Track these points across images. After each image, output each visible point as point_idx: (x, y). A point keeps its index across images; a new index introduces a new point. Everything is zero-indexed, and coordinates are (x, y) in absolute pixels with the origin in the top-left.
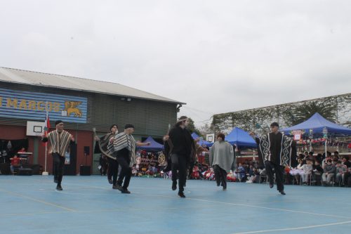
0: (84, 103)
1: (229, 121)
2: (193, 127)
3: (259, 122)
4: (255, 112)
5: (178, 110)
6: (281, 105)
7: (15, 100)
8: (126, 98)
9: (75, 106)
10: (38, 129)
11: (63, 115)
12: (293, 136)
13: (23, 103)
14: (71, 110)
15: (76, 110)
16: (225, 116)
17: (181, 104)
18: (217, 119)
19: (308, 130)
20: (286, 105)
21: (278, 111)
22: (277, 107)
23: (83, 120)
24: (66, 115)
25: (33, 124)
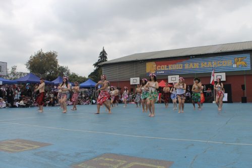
7: (205, 63)
9: (241, 61)
11: (234, 66)
13: (209, 64)
14: (239, 63)
15: (243, 63)
23: (249, 68)
24: (236, 66)
25: (216, 74)
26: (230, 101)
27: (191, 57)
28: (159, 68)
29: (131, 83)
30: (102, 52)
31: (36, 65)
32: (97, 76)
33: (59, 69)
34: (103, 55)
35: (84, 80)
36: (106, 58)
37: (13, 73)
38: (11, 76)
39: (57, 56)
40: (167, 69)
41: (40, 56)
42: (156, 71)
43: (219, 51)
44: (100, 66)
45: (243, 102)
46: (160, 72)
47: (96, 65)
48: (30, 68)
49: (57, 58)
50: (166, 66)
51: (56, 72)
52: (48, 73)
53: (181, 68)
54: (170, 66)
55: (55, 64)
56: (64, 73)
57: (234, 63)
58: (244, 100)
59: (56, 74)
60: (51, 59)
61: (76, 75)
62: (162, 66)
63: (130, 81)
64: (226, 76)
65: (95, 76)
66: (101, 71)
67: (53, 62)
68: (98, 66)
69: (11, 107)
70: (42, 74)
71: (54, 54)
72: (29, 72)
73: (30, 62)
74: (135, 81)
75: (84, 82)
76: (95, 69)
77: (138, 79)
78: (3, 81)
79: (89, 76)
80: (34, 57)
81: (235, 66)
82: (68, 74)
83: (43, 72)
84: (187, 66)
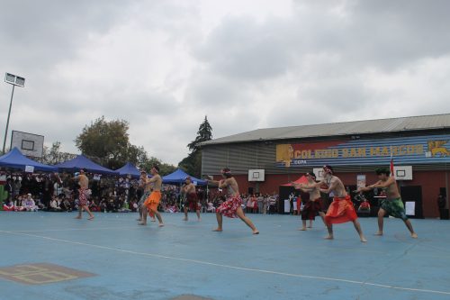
7: (378, 149)
9: (440, 146)
10: (400, 173)
11: (426, 156)
13: (385, 149)
14: (436, 150)
15: (443, 150)
24: (430, 155)
25: (395, 168)
26: (419, 214)
27: (353, 137)
28: (298, 154)
29: (250, 179)
30: (202, 125)
31: (93, 142)
32: (193, 164)
33: (130, 150)
34: (205, 129)
35: (171, 170)
36: (210, 134)
37: (54, 154)
38: (50, 159)
39: (127, 128)
40: (312, 157)
41: (100, 127)
42: (294, 159)
43: (401, 128)
44: (198, 148)
45: (442, 218)
46: (299, 162)
47: (191, 146)
48: (81, 147)
49: (127, 132)
50: (310, 151)
51: (125, 156)
52: (112, 157)
53: (336, 156)
54: (317, 152)
55: (124, 141)
56: (138, 158)
57: (428, 150)
58: (445, 215)
59: (125, 159)
60: (118, 133)
61: (158, 162)
62: (303, 151)
63: (247, 175)
64: (414, 172)
65: (190, 165)
66: (201, 157)
67: (120, 138)
68: (196, 147)
69: (45, 210)
70: (100, 157)
71: (123, 126)
72: (80, 153)
73: (82, 137)
74: (256, 175)
75: (170, 173)
76: (191, 152)
77: (262, 172)
78: (36, 167)
79: (180, 164)
80: (90, 129)
82: (145, 158)
83: (104, 154)
84: (345, 153)
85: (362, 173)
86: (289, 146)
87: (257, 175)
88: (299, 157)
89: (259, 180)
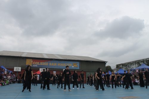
0: (78, 64)
1: (121, 66)
2: (111, 69)
3: (130, 66)
4: (128, 63)
5: (106, 64)
6: (136, 61)
7: (60, 64)
8: (90, 61)
12: (136, 71)
13: (62, 64)
14: (75, 66)
15: (76, 66)
16: (120, 65)
17: (106, 62)
18: (118, 66)
19: (140, 69)
20: (138, 61)
21: (135, 63)
22: (135, 61)
23: (78, 68)
27: (53, 60)
28: (34, 63)
40: (39, 64)
42: (33, 65)
46: (35, 66)
50: (39, 62)
53: (47, 65)
54: (41, 63)
57: (73, 65)
62: (36, 62)
63: (14, 69)
77: (20, 68)
81: (73, 67)
84: (50, 64)
85: (55, 71)
86: (31, 60)
87: (18, 69)
88: (35, 64)
89: (18, 71)
